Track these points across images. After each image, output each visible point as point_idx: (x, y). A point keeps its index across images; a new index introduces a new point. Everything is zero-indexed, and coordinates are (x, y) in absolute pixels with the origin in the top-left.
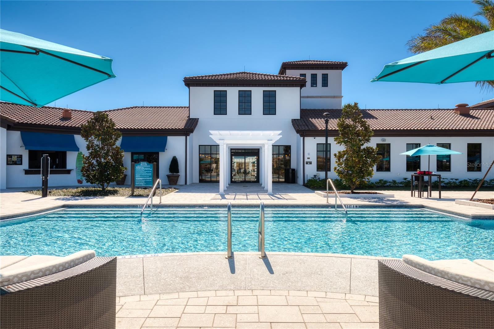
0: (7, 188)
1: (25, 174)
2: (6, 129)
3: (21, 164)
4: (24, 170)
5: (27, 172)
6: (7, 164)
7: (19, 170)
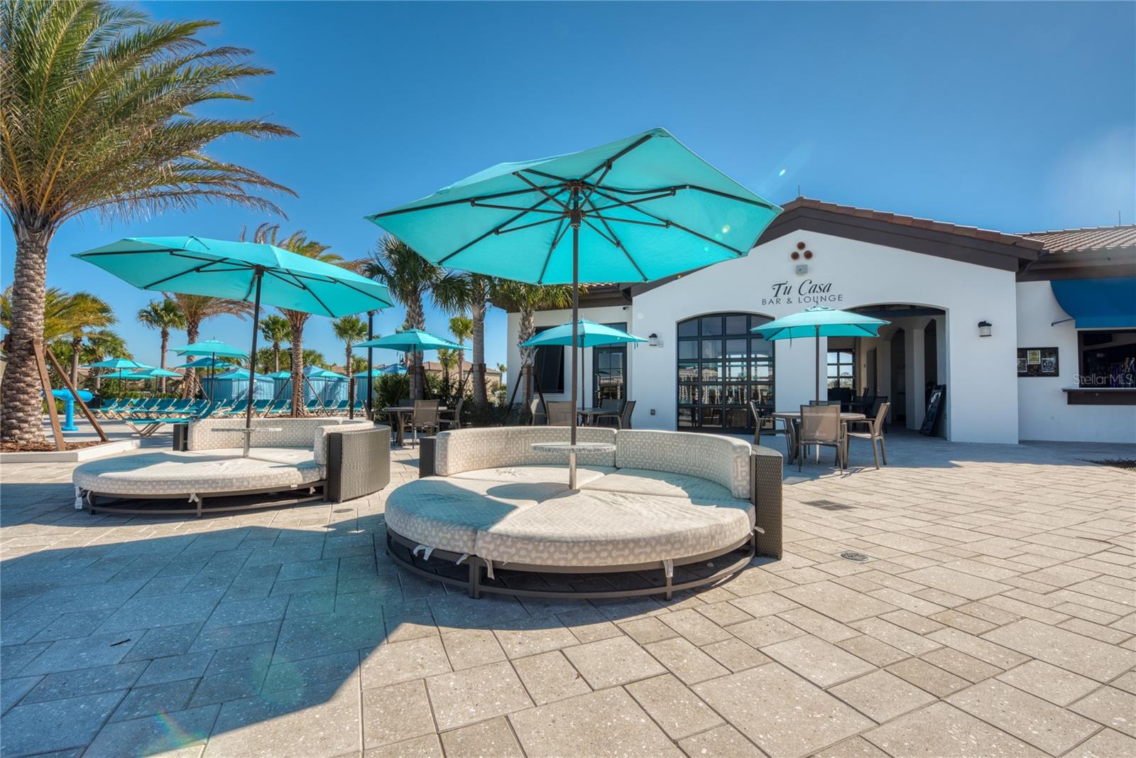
0: (1020, 442)
1: (1070, 402)
2: (1013, 275)
3: (1056, 374)
4: (1064, 391)
5: (1074, 397)
6: (1020, 375)
7: (1049, 390)
